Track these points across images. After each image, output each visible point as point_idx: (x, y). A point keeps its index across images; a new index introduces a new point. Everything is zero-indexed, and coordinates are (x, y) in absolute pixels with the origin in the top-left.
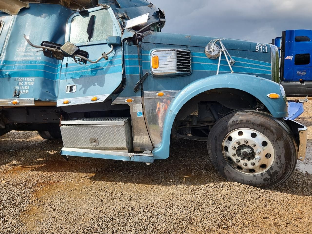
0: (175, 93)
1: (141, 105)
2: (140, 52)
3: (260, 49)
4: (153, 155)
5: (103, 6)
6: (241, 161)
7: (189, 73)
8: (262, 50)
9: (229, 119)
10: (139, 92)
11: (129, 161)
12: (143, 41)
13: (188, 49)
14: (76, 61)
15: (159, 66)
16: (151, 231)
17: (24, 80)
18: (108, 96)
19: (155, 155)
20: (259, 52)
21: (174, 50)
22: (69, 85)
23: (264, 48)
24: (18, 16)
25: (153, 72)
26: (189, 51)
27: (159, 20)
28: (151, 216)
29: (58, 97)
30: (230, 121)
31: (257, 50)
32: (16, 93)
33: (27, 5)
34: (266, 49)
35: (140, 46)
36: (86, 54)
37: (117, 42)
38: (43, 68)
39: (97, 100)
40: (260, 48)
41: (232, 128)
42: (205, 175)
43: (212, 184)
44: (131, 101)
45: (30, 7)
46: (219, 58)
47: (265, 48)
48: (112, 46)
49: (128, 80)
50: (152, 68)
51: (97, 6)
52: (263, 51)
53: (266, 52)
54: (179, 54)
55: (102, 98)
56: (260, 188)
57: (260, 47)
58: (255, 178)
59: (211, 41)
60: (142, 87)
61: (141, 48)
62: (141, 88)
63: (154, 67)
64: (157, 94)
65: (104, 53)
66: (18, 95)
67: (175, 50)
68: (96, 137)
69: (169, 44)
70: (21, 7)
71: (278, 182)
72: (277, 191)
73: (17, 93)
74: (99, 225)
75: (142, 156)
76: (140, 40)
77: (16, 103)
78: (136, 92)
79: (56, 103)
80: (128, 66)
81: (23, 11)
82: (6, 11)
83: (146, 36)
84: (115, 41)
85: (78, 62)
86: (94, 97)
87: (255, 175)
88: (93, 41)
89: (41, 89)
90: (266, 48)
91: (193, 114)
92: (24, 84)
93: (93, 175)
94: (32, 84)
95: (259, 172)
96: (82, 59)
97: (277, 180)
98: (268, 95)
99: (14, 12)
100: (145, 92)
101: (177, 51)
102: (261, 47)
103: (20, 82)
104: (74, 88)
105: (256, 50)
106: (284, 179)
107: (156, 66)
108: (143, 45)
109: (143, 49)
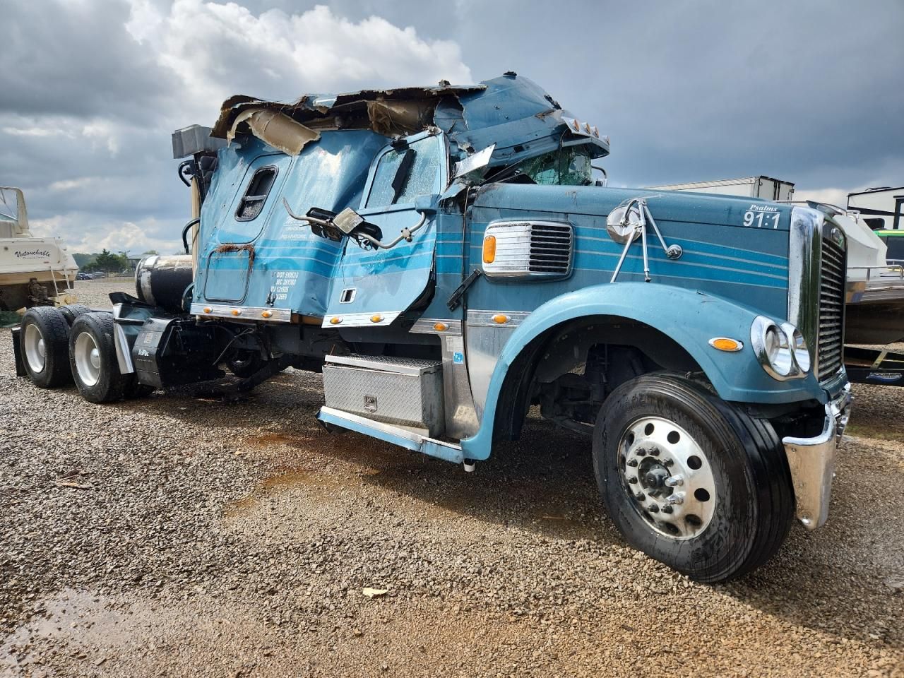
0: (524, 317)
1: (462, 338)
2: (466, 227)
3: (756, 221)
4: (462, 448)
5: (430, 131)
6: (648, 498)
7: (564, 276)
8: (763, 223)
9: (629, 389)
10: (460, 311)
11: (417, 452)
12: (476, 203)
13: (570, 220)
14: (360, 244)
15: (497, 258)
16: (382, 577)
17: (285, 275)
18: (397, 315)
19: (464, 448)
20: (754, 227)
21: (527, 225)
22: (346, 290)
23: (768, 217)
24: (301, 157)
25: (484, 269)
26: (570, 224)
27: (560, 146)
28: (402, 557)
29: (328, 311)
30: (630, 396)
31: (748, 222)
32: (269, 298)
33: (316, 134)
34: (775, 219)
35: (470, 214)
36: (376, 232)
37: (431, 205)
38: (314, 255)
39: (379, 321)
40: (758, 217)
41: (634, 412)
42: (597, 525)
43: (584, 542)
44: (443, 329)
45: (320, 139)
46: (642, 242)
47: (773, 218)
48: (423, 213)
49: (440, 284)
50: (483, 262)
51: (422, 131)
52: (766, 224)
53: (775, 227)
54: (537, 232)
55: (388, 318)
56: (687, 577)
57: (756, 214)
58: (677, 548)
59: (623, 202)
60: (466, 301)
61: (471, 219)
62: (462, 303)
63: (487, 259)
64: (493, 318)
65: (406, 228)
66: (272, 303)
67: (529, 225)
68: (374, 394)
69: (528, 211)
70: (307, 139)
71: (724, 569)
72: (729, 594)
73: (272, 298)
74: (315, 545)
75: (441, 445)
76: (471, 201)
77: (268, 316)
78: (453, 311)
79: (322, 320)
80: (441, 256)
81: (308, 147)
82: (284, 149)
83: (483, 193)
84: (427, 206)
85: (363, 245)
86: (374, 315)
87: (677, 542)
88: (402, 203)
89: (304, 292)
90: (777, 217)
91: (573, 371)
92: (282, 282)
93: (375, 472)
94: (293, 282)
95: (687, 534)
96: (370, 241)
97: (719, 560)
98: (711, 341)
99: (295, 151)
100: (470, 311)
101: (534, 227)
102: (761, 216)
103: (279, 278)
104: (354, 294)
105: (745, 224)
106: (736, 563)
107: (490, 260)
108: (475, 212)
109: (475, 220)
